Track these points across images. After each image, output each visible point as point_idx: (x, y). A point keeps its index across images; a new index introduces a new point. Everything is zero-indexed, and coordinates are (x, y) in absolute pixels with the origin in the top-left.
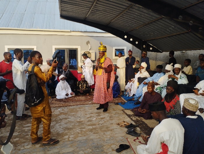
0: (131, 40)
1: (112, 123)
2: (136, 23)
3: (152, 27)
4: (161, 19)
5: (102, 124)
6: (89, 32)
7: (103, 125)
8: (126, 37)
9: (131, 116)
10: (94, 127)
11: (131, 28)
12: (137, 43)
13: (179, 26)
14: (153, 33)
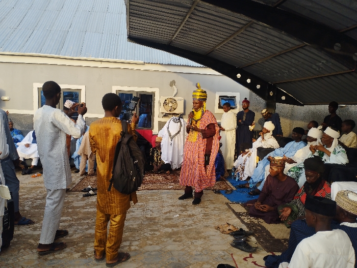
1: (207, 225)
2: (258, 52)
3: (287, 61)
4: (302, 47)
5: (189, 226)
6: (175, 65)
7: (191, 227)
8: (239, 76)
9: (242, 215)
10: (175, 229)
11: (250, 61)
12: (258, 87)
13: (333, 61)
14: (288, 71)
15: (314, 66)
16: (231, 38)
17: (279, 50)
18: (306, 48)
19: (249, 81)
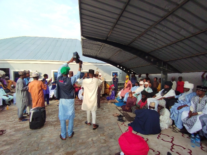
1: (110, 114)
2: (124, 59)
3: (132, 62)
6: (98, 63)
7: (105, 115)
9: (121, 110)
11: (121, 62)
12: (124, 69)
15: (141, 63)
16: (115, 55)
17: (130, 58)
18: (138, 57)
19: (121, 68)
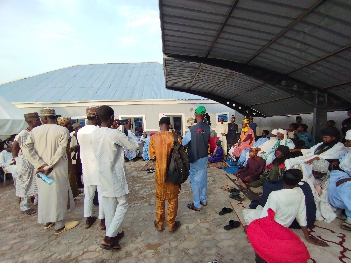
0: (234, 105)
2: (238, 89)
4: (263, 85)
11: (234, 95)
13: (282, 91)
14: (256, 99)
15: (271, 95)
16: (222, 83)
17: (250, 87)
18: (266, 85)
